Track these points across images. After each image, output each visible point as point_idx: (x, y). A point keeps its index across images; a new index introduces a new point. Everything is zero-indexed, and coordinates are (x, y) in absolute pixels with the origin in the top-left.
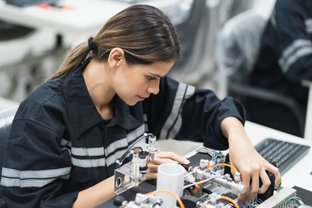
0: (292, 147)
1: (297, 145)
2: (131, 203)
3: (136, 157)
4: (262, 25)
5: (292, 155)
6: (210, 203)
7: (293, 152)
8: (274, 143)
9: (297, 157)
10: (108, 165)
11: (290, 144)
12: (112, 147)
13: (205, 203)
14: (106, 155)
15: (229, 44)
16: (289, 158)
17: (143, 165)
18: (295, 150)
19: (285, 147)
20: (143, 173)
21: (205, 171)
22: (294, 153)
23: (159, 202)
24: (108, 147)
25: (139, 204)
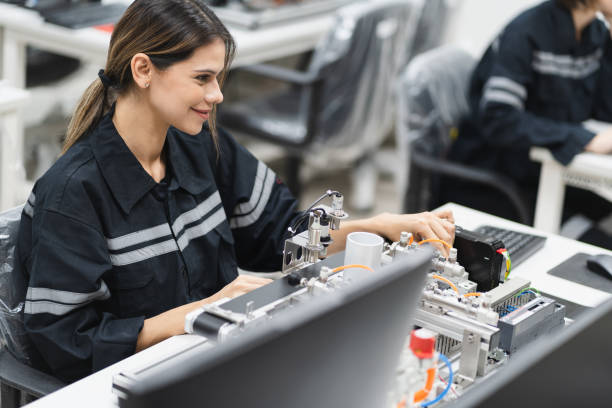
0: (519, 237)
1: (528, 235)
2: (314, 279)
3: (316, 222)
4: (470, 67)
5: (521, 248)
7: (521, 244)
8: (494, 232)
9: (528, 250)
10: (181, 250)
11: (517, 234)
14: (176, 234)
15: (415, 91)
16: (517, 251)
17: (325, 235)
18: (525, 241)
19: (509, 237)
20: (324, 245)
21: (407, 248)
22: (524, 246)
25: (325, 281)
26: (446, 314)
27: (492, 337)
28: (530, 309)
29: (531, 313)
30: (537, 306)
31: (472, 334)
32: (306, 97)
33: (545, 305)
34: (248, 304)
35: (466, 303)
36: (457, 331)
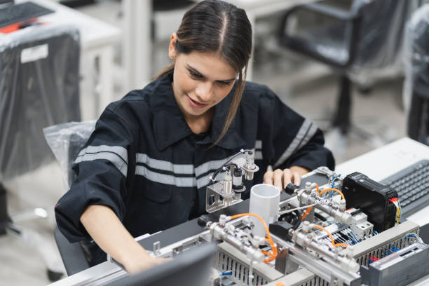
2: (215, 224)
3: (228, 174)
6: (301, 231)
10: (199, 187)
12: (205, 168)
13: (297, 230)
14: (197, 175)
17: (238, 184)
20: (236, 193)
21: (310, 195)
23: (249, 225)
24: (200, 167)
25: (222, 227)
26: (322, 259)
27: (351, 283)
28: (402, 256)
29: (401, 259)
30: (410, 252)
31: (336, 279)
32: (348, 31)
33: (417, 251)
34: (155, 244)
35: (334, 252)
36: (328, 274)
